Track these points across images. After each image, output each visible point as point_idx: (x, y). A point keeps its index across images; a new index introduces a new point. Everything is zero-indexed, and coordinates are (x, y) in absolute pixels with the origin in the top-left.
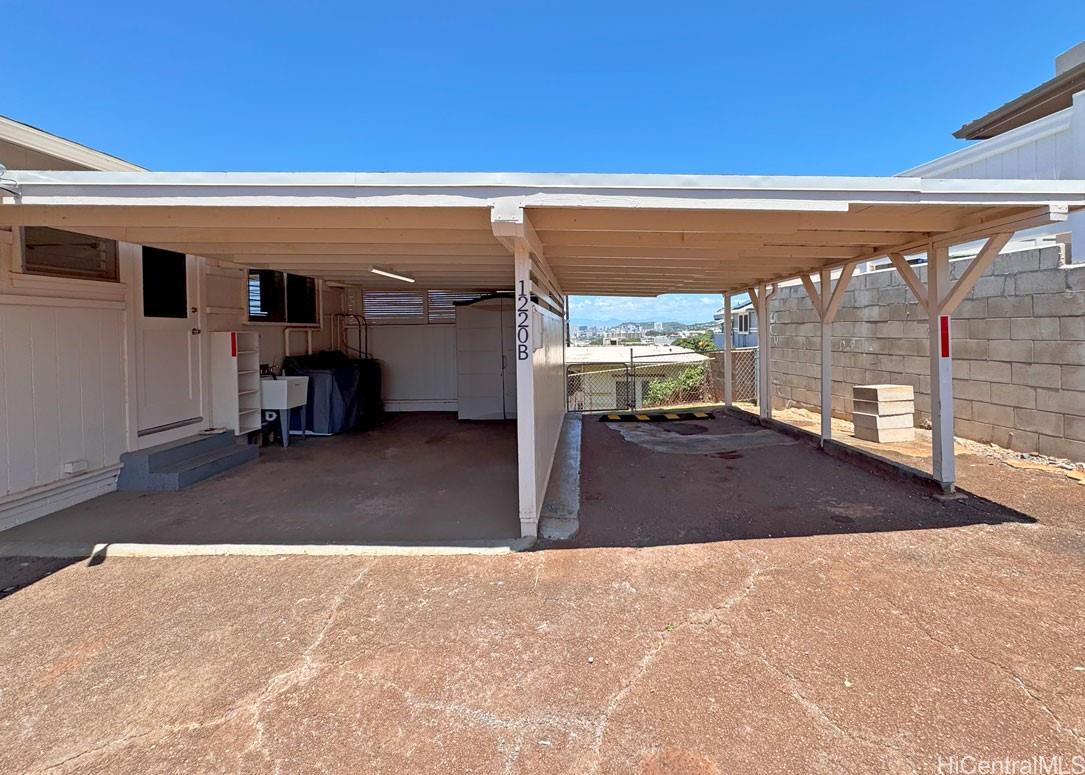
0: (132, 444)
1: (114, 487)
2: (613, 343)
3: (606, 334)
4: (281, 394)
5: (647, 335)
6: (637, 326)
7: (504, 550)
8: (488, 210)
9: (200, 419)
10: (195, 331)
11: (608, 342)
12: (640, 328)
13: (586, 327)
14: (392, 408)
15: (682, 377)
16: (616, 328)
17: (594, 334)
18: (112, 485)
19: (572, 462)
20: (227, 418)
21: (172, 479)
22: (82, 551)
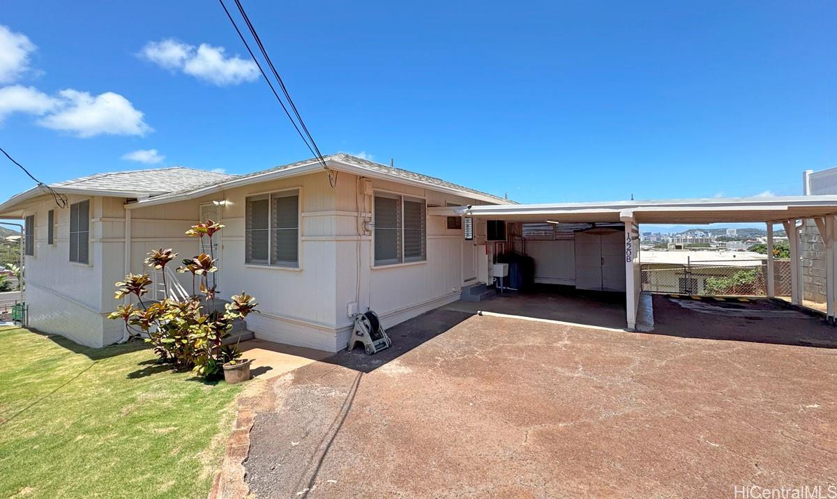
0: (464, 284)
1: (459, 298)
2: (679, 248)
3: (670, 239)
4: (501, 270)
5: (716, 240)
6: (706, 233)
7: (622, 331)
8: (619, 213)
9: (475, 278)
10: (475, 245)
11: (673, 247)
12: (710, 234)
13: (650, 233)
14: (537, 281)
15: (736, 277)
16: (681, 234)
17: (658, 239)
18: (458, 298)
19: (648, 311)
20: (485, 279)
21: (478, 297)
22: (474, 312)
